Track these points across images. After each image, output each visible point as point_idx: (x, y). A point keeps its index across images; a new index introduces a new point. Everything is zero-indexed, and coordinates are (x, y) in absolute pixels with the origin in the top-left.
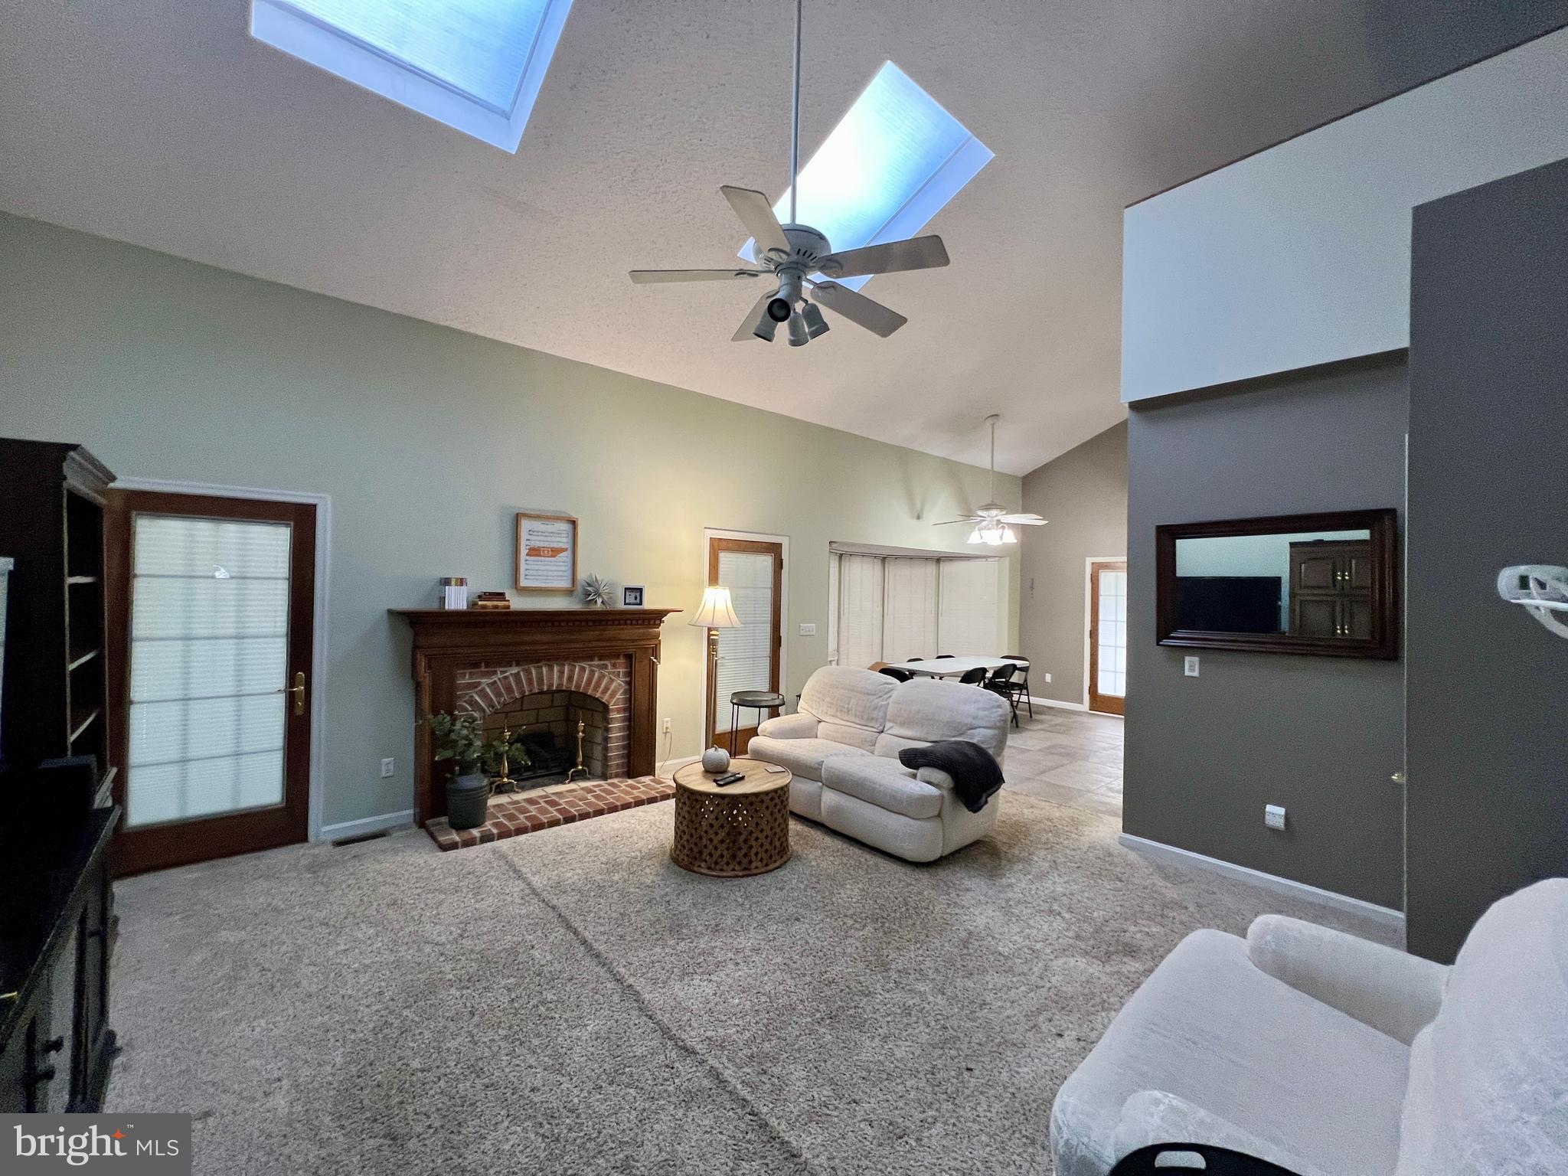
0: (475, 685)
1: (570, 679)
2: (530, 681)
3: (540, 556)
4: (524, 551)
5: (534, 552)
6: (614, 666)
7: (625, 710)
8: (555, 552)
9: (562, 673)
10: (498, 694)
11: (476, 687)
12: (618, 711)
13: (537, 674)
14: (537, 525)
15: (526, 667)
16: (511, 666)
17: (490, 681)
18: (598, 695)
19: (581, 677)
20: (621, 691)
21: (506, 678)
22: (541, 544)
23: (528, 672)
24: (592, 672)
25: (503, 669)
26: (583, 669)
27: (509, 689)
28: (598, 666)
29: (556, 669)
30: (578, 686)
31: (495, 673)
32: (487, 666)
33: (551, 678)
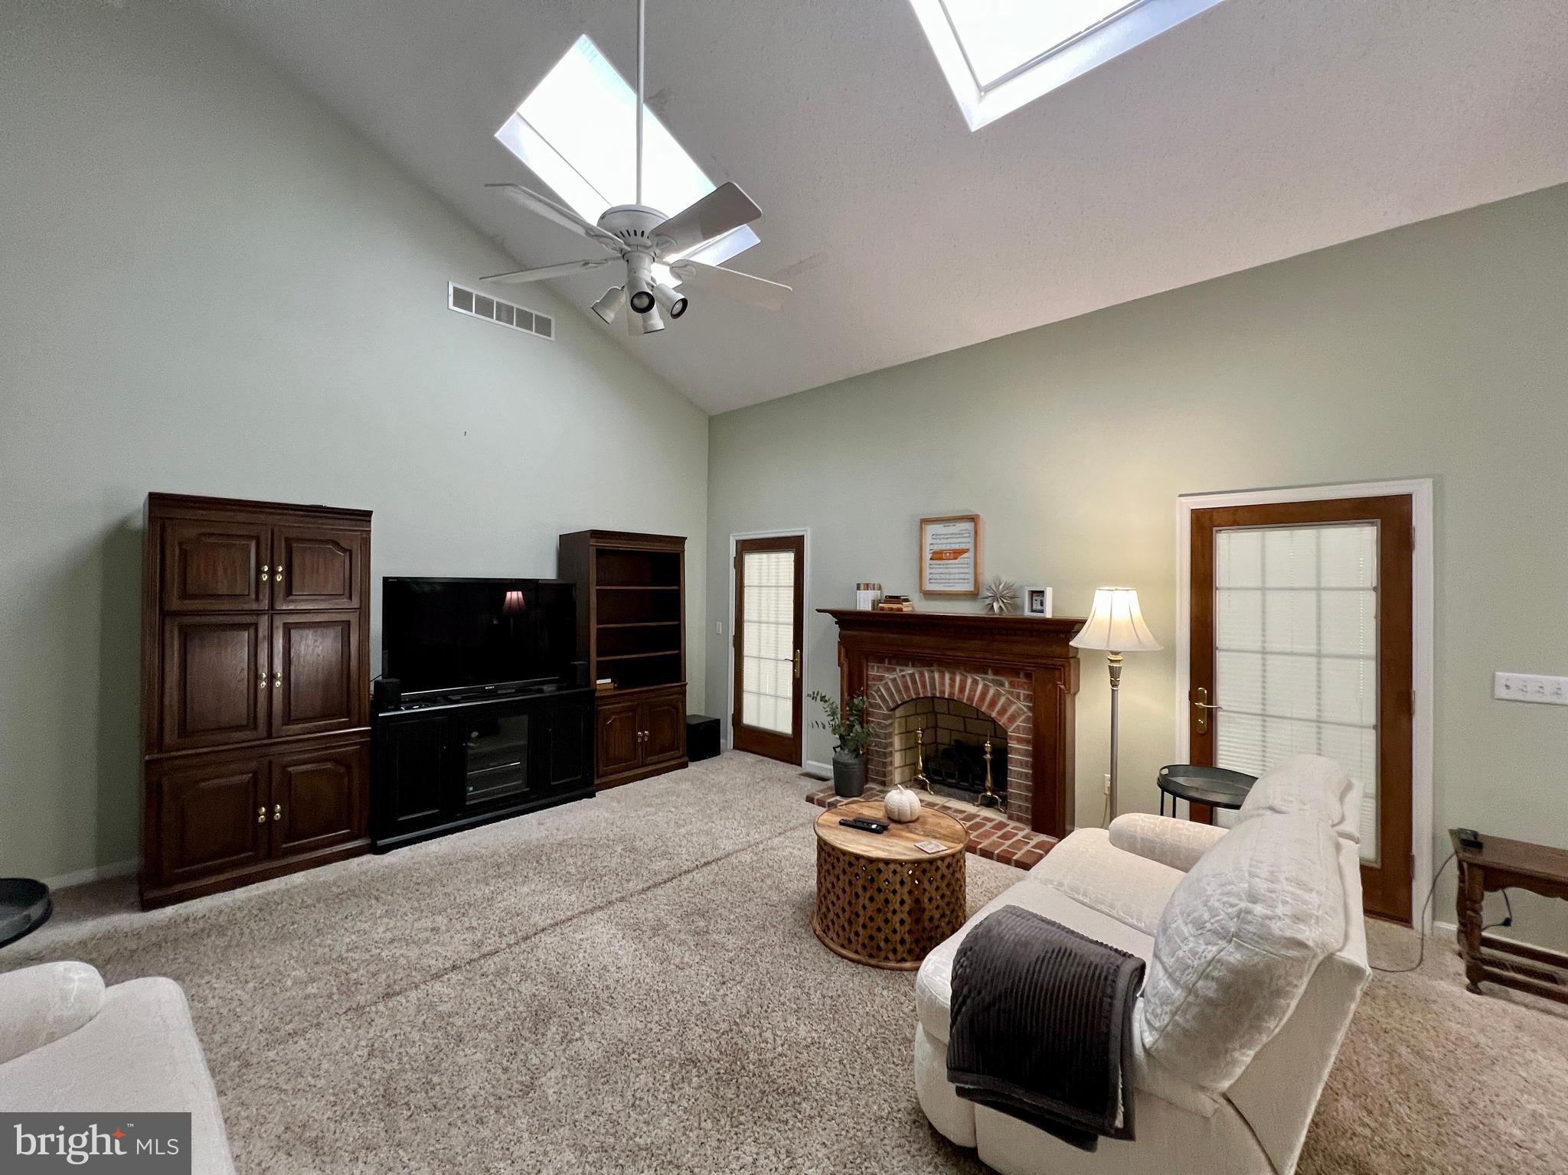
0: (881, 679)
1: (962, 689)
2: (924, 686)
3: (942, 559)
4: (928, 555)
5: (937, 556)
6: (1012, 685)
7: (1027, 742)
8: (957, 553)
9: (953, 680)
10: (899, 691)
11: (881, 680)
12: (1020, 740)
13: (929, 677)
14: (938, 529)
15: (920, 669)
16: (907, 666)
17: (891, 677)
18: (994, 715)
19: (973, 690)
20: (1023, 717)
21: (903, 676)
22: (943, 547)
23: (922, 675)
24: (986, 688)
25: (901, 668)
26: (975, 682)
27: (907, 688)
28: (993, 681)
29: (947, 676)
30: (971, 699)
31: (895, 670)
32: (890, 663)
33: (942, 684)
